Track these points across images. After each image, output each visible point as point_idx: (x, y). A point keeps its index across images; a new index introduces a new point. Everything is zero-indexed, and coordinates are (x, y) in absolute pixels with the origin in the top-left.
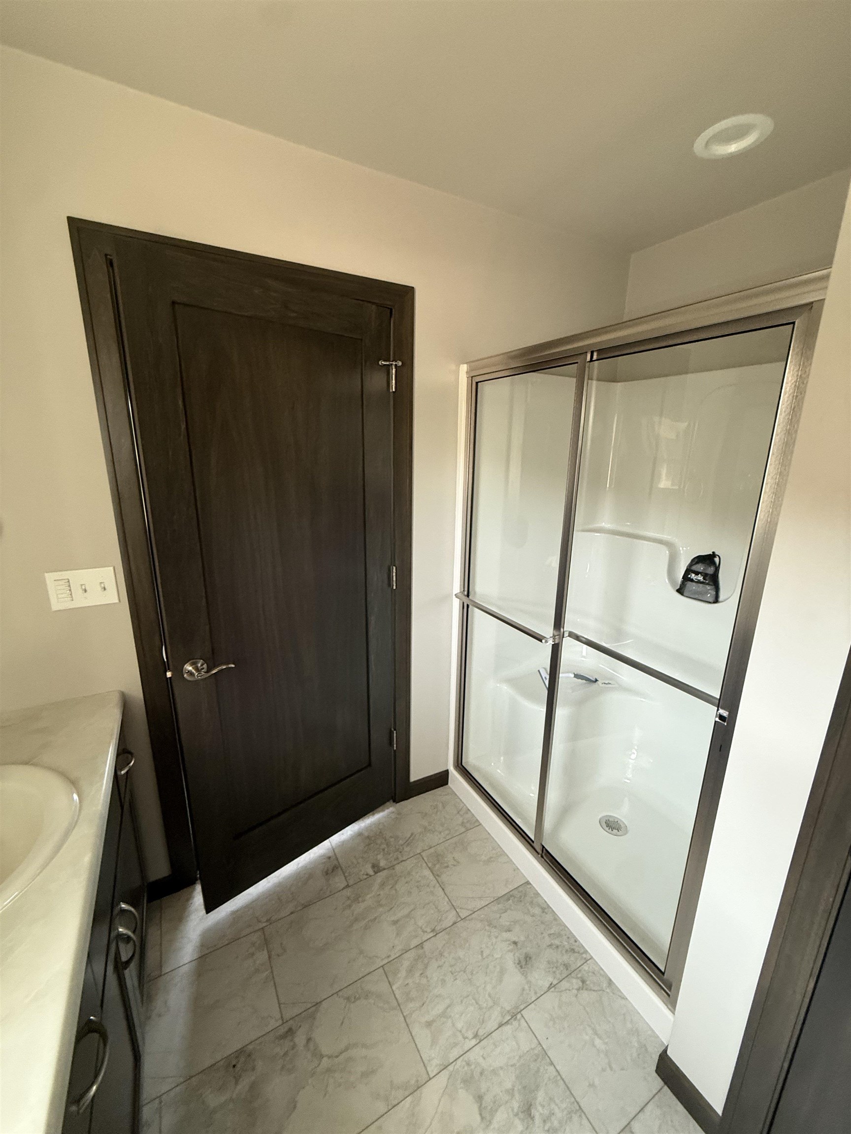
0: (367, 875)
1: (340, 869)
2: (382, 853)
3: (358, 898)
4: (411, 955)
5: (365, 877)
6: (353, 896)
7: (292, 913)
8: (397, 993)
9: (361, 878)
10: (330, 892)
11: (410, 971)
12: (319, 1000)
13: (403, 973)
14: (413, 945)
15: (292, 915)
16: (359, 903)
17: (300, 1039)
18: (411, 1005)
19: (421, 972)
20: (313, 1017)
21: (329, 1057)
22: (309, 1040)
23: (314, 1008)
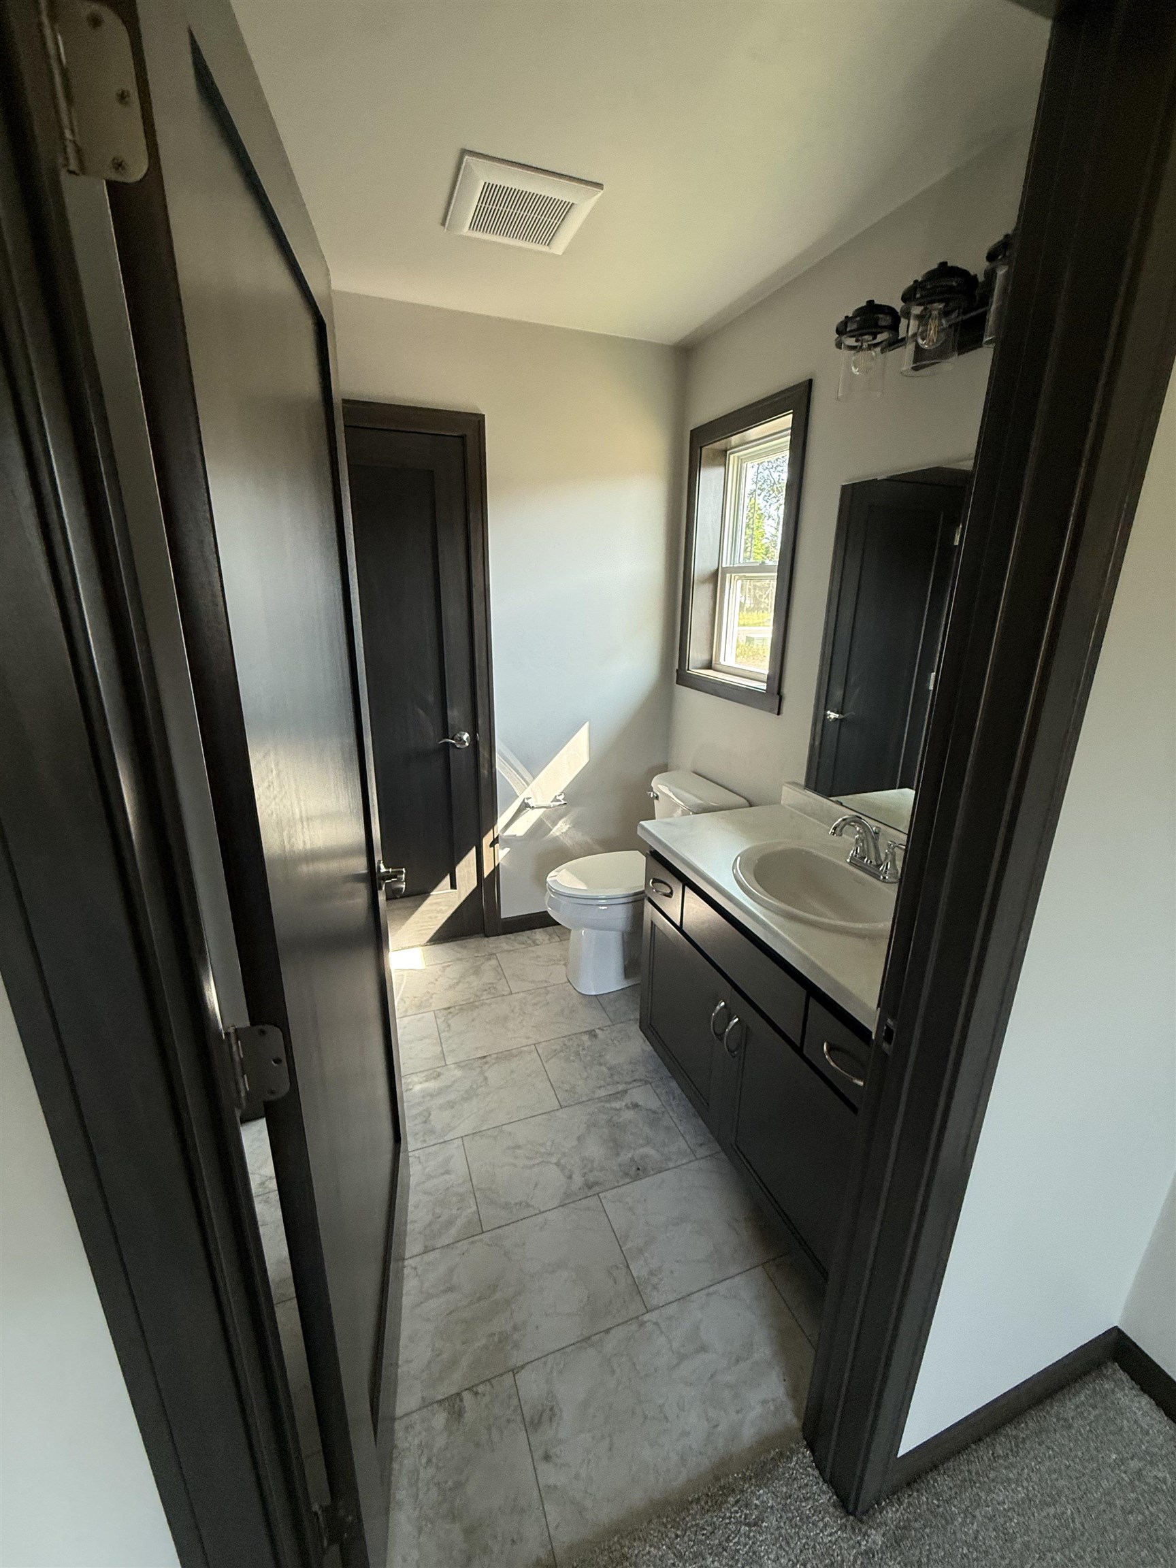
0: (476, 1393)
1: (528, 1419)
2: (435, 1450)
3: (500, 1341)
4: (445, 1240)
5: (481, 1389)
6: (509, 1348)
7: (607, 1331)
8: (472, 1202)
9: (488, 1387)
10: (545, 1363)
11: (450, 1223)
12: (560, 1208)
13: (460, 1222)
14: (436, 1254)
15: (608, 1327)
16: (501, 1333)
17: (578, 1180)
18: (461, 1190)
19: (438, 1220)
20: (567, 1195)
21: (550, 1163)
22: (570, 1177)
23: (566, 1202)
